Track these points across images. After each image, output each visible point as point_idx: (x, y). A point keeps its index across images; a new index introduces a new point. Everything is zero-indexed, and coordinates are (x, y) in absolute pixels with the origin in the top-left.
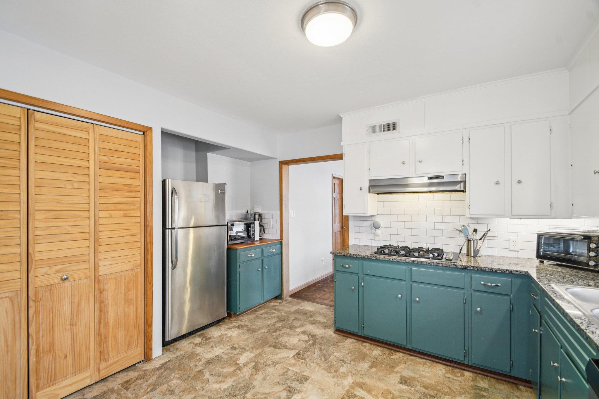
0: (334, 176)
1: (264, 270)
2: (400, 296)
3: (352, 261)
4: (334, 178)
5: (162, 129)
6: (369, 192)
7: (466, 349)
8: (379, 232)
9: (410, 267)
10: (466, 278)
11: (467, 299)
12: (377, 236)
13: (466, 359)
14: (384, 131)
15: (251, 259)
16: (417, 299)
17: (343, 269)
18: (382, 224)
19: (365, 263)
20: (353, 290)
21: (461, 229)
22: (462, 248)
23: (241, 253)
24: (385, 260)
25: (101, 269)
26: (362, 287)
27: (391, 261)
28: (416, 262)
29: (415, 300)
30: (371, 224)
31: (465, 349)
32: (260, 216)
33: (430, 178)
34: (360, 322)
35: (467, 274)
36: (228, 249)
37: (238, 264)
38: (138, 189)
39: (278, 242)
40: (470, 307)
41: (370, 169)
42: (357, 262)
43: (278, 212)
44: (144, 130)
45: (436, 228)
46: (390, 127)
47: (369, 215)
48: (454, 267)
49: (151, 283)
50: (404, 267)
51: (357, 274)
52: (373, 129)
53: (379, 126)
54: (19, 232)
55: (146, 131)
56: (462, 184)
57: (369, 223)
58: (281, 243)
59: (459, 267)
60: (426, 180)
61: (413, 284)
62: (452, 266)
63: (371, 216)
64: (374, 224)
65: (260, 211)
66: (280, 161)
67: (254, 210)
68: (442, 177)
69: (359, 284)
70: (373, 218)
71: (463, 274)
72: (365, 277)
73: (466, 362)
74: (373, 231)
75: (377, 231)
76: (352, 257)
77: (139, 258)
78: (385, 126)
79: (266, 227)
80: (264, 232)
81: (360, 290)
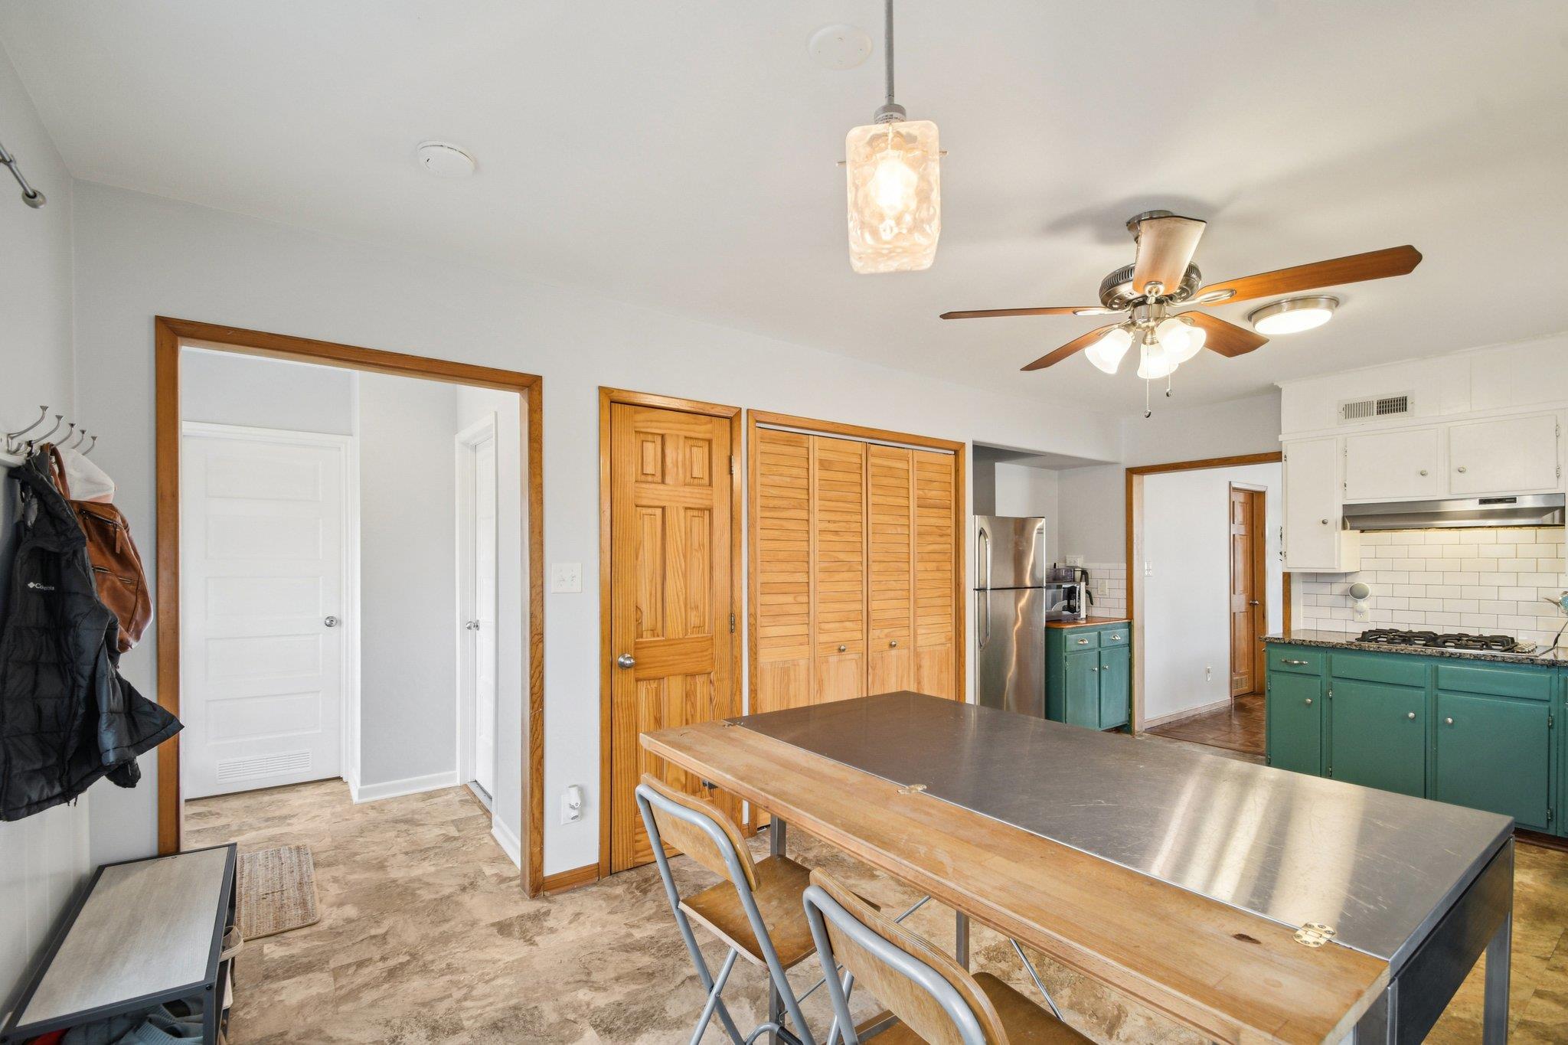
0: (1235, 485)
1: (1103, 672)
2: (1411, 715)
3: (1307, 654)
4: (1236, 489)
5: (973, 442)
6: (1344, 527)
7: (1551, 807)
8: (1363, 604)
9: (1434, 664)
10: (1555, 682)
11: (1556, 720)
12: (1360, 612)
13: (1552, 827)
14: (1379, 413)
15: (1081, 648)
16: (1450, 720)
17: (1287, 668)
18: (1371, 589)
19: (1336, 657)
20: (1309, 705)
21: (1560, 598)
22: (1559, 635)
23: (1069, 637)
24: (1382, 652)
25: (919, 638)
26: (1328, 700)
27: (1393, 653)
28: (1448, 655)
29: (1446, 723)
30: (1347, 590)
31: (1548, 808)
32: (1084, 572)
33: (1483, 501)
34: (1324, 763)
35: (1556, 677)
36: (1047, 628)
37: (1064, 654)
38: (948, 531)
39: (1124, 623)
40: (1561, 735)
41: (1345, 485)
42: (1320, 656)
43: (1124, 566)
44: (957, 448)
45: (1501, 598)
46: (1394, 405)
47: (1343, 570)
48: (1530, 662)
49: (964, 666)
50: (1421, 665)
51: (1319, 678)
52: (1353, 411)
53: (1369, 404)
54: (860, 586)
55: (957, 450)
56: (1557, 513)
57: (1339, 588)
58: (1130, 625)
59: (1539, 662)
60: (1474, 506)
61: (1441, 694)
62: (1526, 661)
63: (1346, 574)
64: (1353, 589)
65: (1080, 562)
66: (1127, 469)
67: (1068, 562)
68: (1513, 500)
69: (1324, 695)
70: (1349, 579)
71: (1548, 676)
72: (1336, 682)
73: (1552, 832)
74: (1350, 603)
75: (1359, 603)
76: (1308, 646)
77: (950, 629)
78: (1379, 403)
79: (1094, 594)
80: (1092, 604)
81: (1324, 708)
